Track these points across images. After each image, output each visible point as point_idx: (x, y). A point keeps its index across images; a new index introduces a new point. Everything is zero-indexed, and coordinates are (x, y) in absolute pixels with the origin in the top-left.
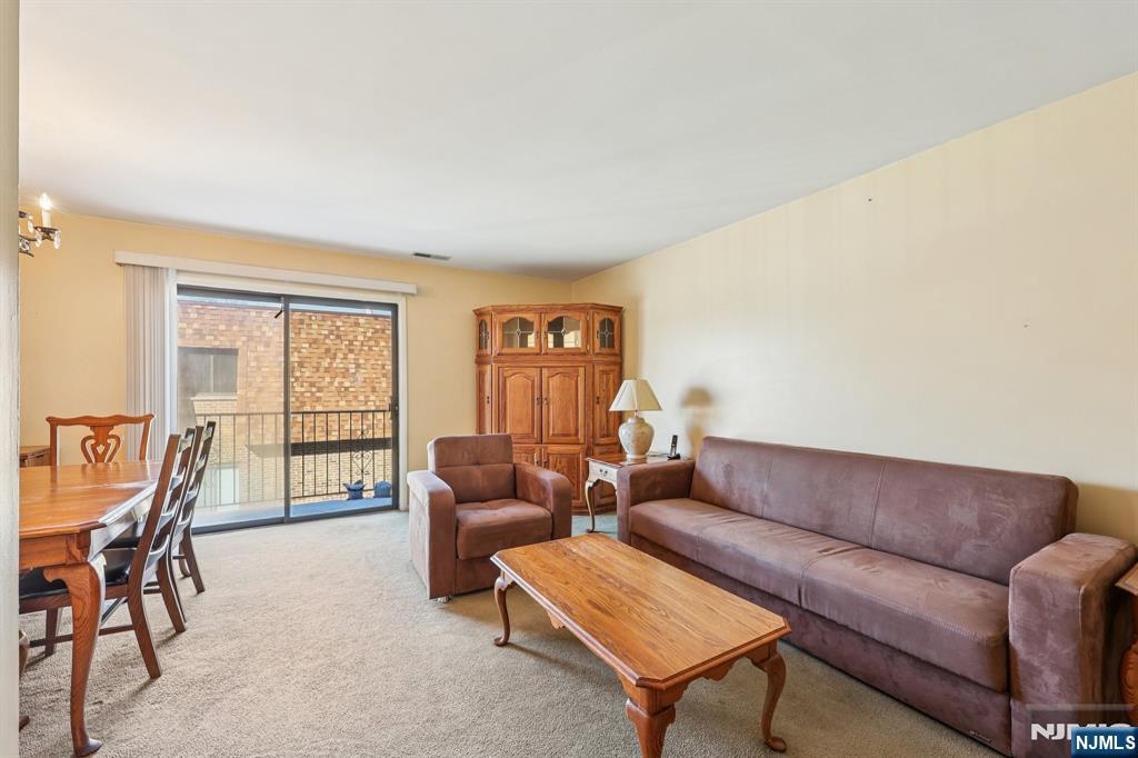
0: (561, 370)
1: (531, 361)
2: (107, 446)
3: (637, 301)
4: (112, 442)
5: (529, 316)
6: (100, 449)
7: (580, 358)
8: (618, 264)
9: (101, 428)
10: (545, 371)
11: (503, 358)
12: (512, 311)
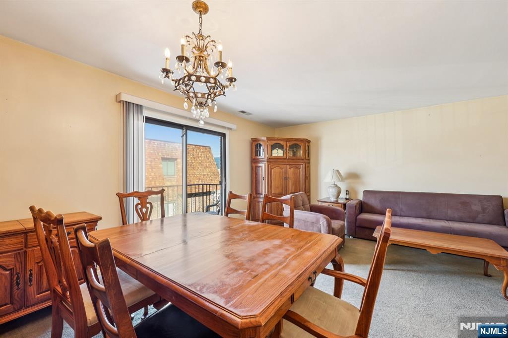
0: (294, 166)
1: (282, 162)
2: (147, 208)
3: (318, 139)
4: (148, 205)
5: (282, 143)
6: (144, 210)
7: (301, 161)
8: (301, 124)
9: (142, 197)
10: (288, 166)
11: (271, 160)
12: (274, 140)
